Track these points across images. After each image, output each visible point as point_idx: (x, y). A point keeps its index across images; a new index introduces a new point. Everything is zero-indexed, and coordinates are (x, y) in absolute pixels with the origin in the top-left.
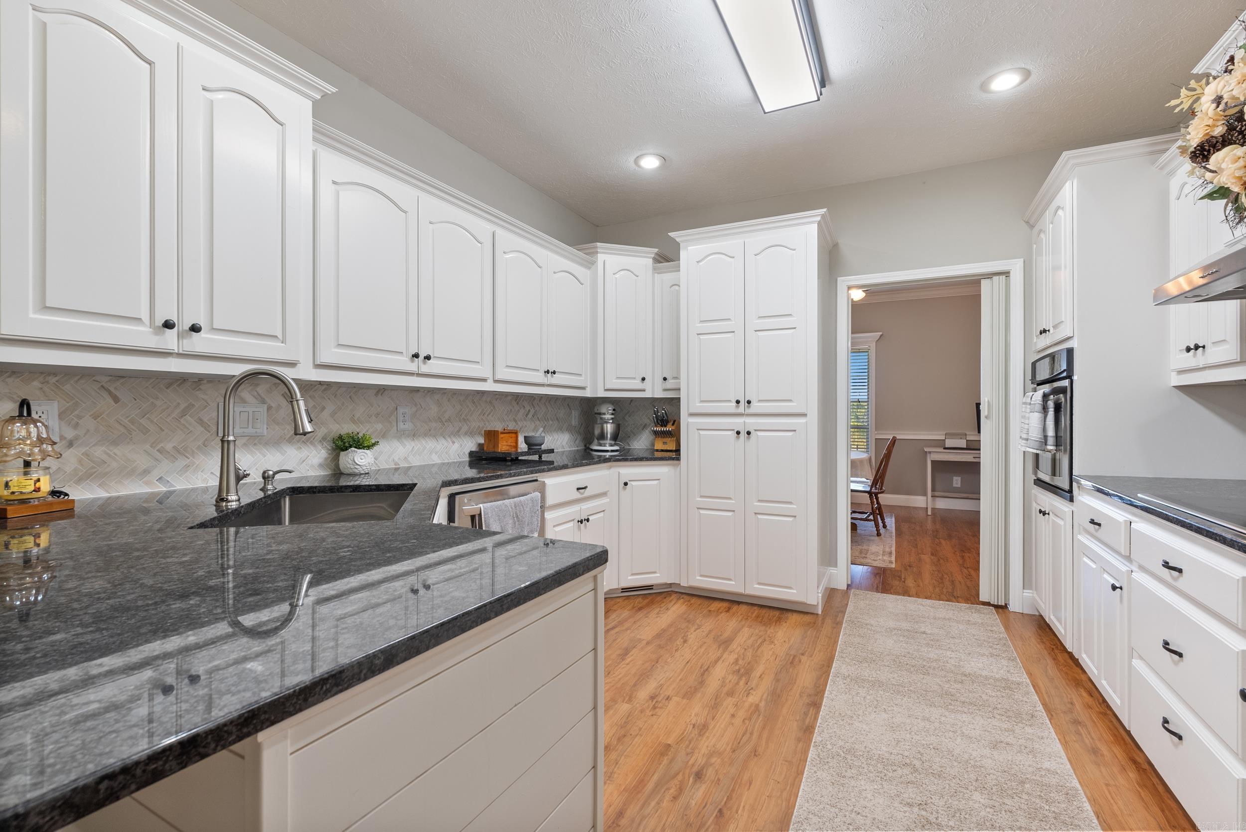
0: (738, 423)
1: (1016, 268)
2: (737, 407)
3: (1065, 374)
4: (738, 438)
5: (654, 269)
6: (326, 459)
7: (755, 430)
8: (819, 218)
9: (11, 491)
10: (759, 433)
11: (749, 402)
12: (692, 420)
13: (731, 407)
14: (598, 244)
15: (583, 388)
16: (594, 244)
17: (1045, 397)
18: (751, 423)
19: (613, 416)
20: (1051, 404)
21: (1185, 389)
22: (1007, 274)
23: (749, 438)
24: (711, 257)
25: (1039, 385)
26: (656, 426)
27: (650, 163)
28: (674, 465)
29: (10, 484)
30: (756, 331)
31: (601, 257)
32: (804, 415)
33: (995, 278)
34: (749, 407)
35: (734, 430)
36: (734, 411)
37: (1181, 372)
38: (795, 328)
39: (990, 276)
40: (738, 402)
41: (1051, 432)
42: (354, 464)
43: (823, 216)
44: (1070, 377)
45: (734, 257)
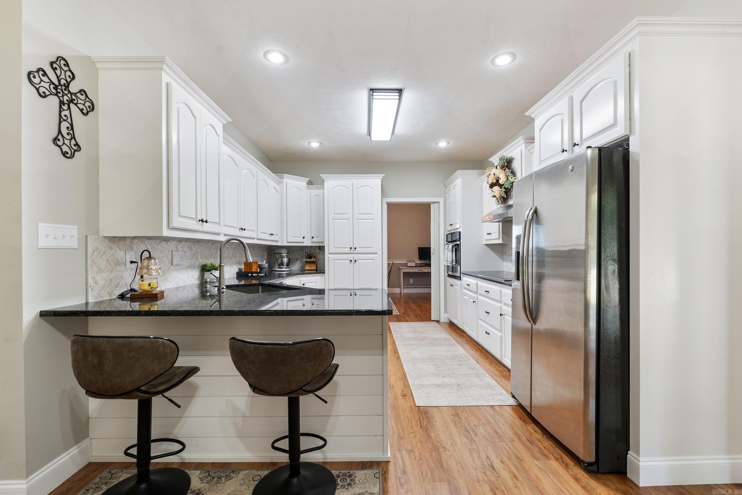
0: (350, 257)
1: (441, 200)
2: (350, 250)
3: (458, 240)
4: (351, 263)
5: (307, 187)
6: (199, 275)
7: (358, 260)
8: (382, 177)
9: (151, 287)
10: (359, 261)
11: (355, 248)
12: (330, 256)
13: (348, 250)
14: (285, 174)
15: (277, 241)
16: (283, 174)
17: (453, 247)
18: (356, 257)
19: (286, 255)
20: (454, 249)
21: (487, 245)
22: (439, 202)
23: (355, 263)
24: (337, 188)
25: (449, 242)
26: (306, 259)
27: (315, 145)
28: (322, 276)
29: (151, 284)
30: (358, 219)
31: (285, 180)
32: (377, 253)
33: (435, 204)
34: (355, 250)
35: (349, 260)
36: (349, 252)
37: (486, 240)
38: (373, 219)
39: (434, 203)
40: (351, 248)
41: (454, 259)
43: (383, 177)
44: (459, 241)
45: (348, 188)
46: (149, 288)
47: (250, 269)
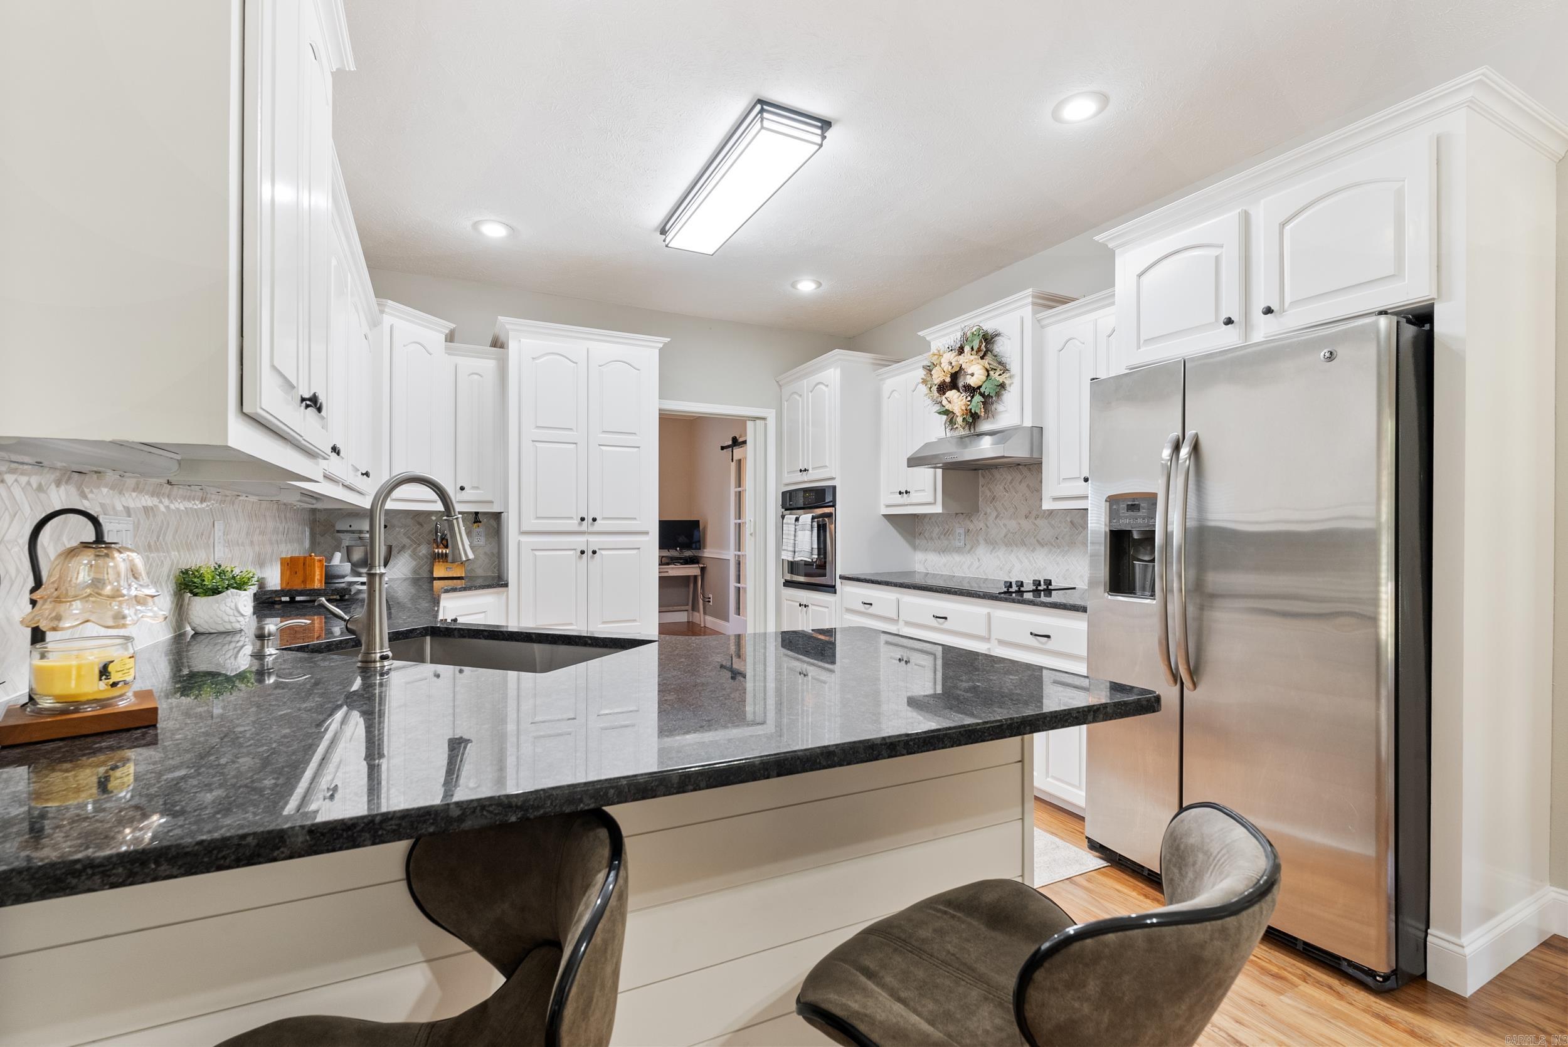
0: (580, 541)
1: (771, 414)
2: (580, 524)
3: (831, 504)
4: (580, 558)
5: (446, 348)
7: (599, 549)
8: (661, 345)
10: (603, 552)
11: (594, 520)
12: (524, 539)
13: (573, 524)
14: (390, 302)
16: (384, 300)
17: (813, 518)
18: (595, 541)
20: (815, 524)
21: (888, 517)
22: (764, 419)
23: (592, 558)
24: (545, 358)
25: (786, 510)
26: (438, 547)
27: (494, 231)
28: (497, 593)
30: (600, 445)
31: (387, 320)
32: (647, 533)
33: (758, 422)
34: (592, 525)
35: (575, 549)
36: (576, 528)
37: (888, 506)
38: (639, 447)
39: (755, 419)
40: (583, 519)
41: (815, 546)
42: (236, 614)
43: (665, 344)
44: (834, 506)
45: (576, 363)
46: (102, 685)
47: (304, 582)
